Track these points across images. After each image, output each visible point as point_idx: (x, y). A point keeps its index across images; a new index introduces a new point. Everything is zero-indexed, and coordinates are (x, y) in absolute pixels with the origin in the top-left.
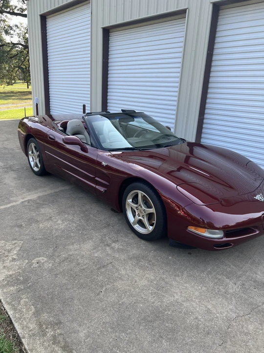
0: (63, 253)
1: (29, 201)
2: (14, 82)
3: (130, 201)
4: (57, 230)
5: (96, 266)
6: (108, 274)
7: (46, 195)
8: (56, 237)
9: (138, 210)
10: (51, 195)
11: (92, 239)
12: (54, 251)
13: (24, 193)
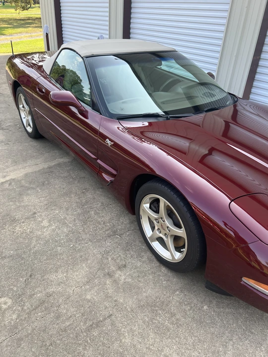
0: (39, 289)
1: (10, 182)
2: (29, 6)
3: (146, 206)
4: (38, 238)
5: (85, 323)
6: (103, 344)
7: (35, 172)
8: (35, 253)
9: (158, 223)
10: (42, 172)
11: (87, 260)
12: (27, 283)
13: (8, 167)
